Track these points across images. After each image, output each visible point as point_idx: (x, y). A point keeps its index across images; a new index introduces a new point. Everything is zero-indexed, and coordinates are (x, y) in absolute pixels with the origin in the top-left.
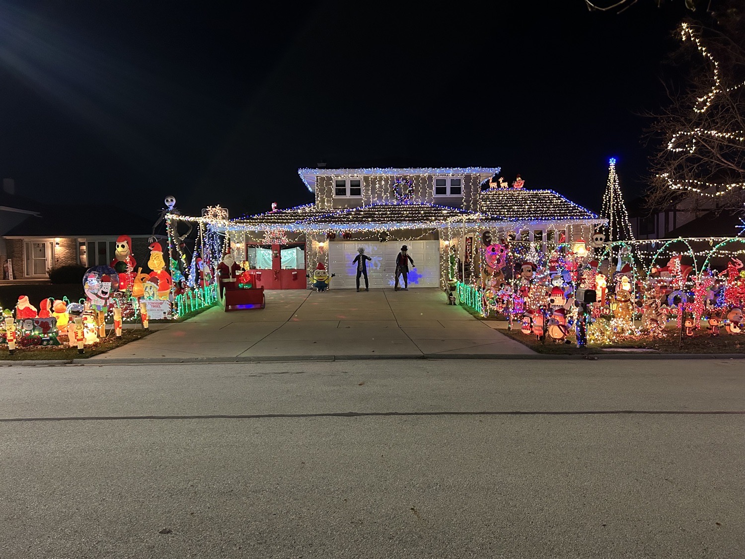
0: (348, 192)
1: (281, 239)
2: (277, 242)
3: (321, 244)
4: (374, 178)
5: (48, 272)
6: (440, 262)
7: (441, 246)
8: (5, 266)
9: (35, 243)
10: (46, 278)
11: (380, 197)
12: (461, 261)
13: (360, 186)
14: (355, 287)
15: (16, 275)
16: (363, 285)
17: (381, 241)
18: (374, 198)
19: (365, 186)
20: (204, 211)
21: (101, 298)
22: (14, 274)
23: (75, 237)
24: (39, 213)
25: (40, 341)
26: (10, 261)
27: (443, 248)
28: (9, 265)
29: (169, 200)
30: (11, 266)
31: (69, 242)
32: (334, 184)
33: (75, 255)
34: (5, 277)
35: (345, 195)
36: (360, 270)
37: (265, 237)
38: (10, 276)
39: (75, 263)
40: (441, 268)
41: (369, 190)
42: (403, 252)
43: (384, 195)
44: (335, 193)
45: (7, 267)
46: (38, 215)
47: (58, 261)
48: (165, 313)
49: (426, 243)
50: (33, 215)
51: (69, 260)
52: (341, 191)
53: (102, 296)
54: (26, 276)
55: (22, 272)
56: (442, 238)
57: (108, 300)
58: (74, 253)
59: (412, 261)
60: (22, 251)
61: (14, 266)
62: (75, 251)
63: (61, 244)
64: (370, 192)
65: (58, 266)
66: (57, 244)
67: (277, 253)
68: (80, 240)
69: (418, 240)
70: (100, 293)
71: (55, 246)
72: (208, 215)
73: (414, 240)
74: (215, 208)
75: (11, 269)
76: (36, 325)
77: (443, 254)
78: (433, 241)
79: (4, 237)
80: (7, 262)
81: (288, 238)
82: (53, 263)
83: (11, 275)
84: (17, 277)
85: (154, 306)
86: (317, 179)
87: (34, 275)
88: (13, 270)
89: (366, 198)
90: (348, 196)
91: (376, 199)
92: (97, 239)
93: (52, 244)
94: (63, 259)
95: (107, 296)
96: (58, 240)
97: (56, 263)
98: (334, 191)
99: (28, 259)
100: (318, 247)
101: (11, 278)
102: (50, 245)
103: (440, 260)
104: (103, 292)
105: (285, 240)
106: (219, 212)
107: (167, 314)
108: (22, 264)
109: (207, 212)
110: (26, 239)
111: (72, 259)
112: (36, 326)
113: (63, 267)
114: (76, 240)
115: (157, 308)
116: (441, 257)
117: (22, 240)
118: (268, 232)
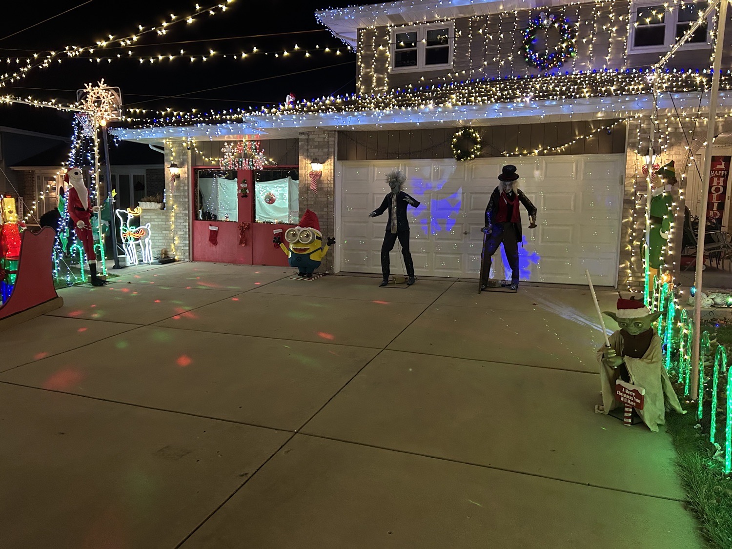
0: (421, 57)
1: (253, 158)
2: (246, 165)
3: (317, 167)
4: (480, 21)
6: (624, 218)
7: (630, 171)
12: (693, 214)
13: (446, 43)
14: (379, 269)
16: (398, 267)
17: (459, 159)
19: (459, 41)
20: (81, 94)
27: (634, 176)
32: (392, 42)
35: (416, 65)
36: (393, 232)
37: (224, 153)
40: (624, 234)
41: (466, 49)
42: (504, 186)
44: (393, 63)
49: (586, 163)
50: (64, 141)
52: (406, 57)
56: (634, 146)
59: (532, 210)
64: (468, 54)
67: (245, 189)
69: (562, 153)
72: (87, 102)
73: (550, 153)
74: (97, 88)
77: (635, 194)
78: (608, 157)
81: (267, 154)
86: (359, 35)
89: (458, 68)
90: (421, 65)
98: (391, 59)
100: (310, 172)
103: (625, 210)
105: (261, 161)
106: (104, 95)
109: (84, 96)
116: (629, 203)
118: (229, 142)
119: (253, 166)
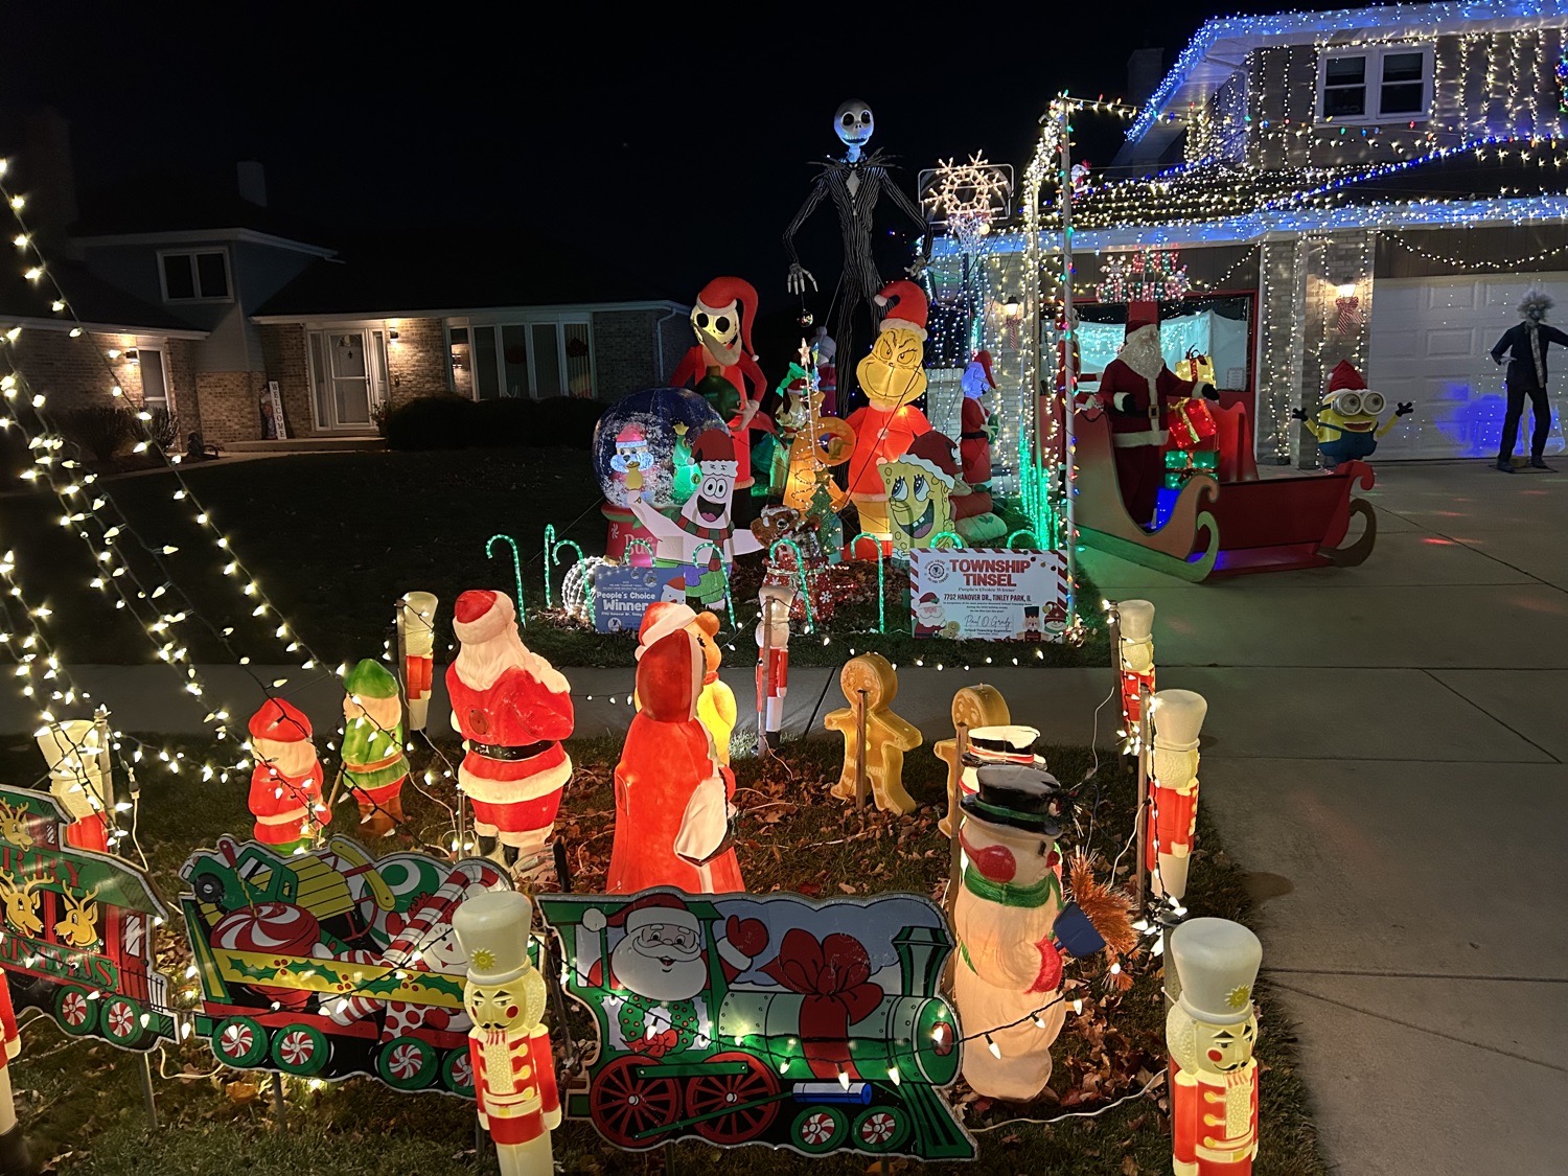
0: (1373, 99)
1: (1164, 281)
3: (1346, 291)
4: (1480, 42)
5: (375, 417)
8: (263, 401)
9: (333, 333)
10: (371, 433)
11: (1497, 115)
13: (1419, 77)
15: (294, 426)
18: (1473, 117)
19: (1444, 75)
20: (927, 177)
21: (698, 531)
22: (287, 422)
23: (440, 314)
24: (335, 253)
25: (771, 1110)
26: (275, 388)
28: (274, 398)
29: (858, 118)
30: (279, 402)
31: (424, 330)
32: (1320, 75)
33: (441, 368)
34: (267, 432)
35: (1362, 112)
37: (1106, 275)
38: (278, 430)
39: (443, 389)
41: (1454, 89)
43: (1515, 104)
44: (1321, 109)
45: (269, 403)
46: (334, 257)
47: (398, 384)
48: (1032, 612)
50: (322, 258)
51: (428, 382)
52: (1344, 100)
53: (701, 522)
54: (319, 428)
55: (308, 418)
57: (726, 542)
58: (441, 361)
60: (302, 358)
61: (286, 400)
62: (440, 354)
63: (403, 334)
64: (1459, 97)
65: (403, 398)
66: (395, 336)
68: (454, 322)
70: (690, 511)
71: (388, 342)
72: (941, 192)
74: (968, 164)
75: (280, 410)
76: (737, 959)
79: (256, 318)
80: (269, 390)
81: (1191, 274)
82: (385, 391)
83: (281, 427)
84: (296, 433)
85: (979, 581)
87: (338, 426)
88: (284, 412)
89: (1441, 120)
90: (1372, 115)
91: (1483, 120)
92: (499, 318)
93: (379, 335)
94: (410, 378)
95: (722, 523)
96: (396, 324)
97: (395, 389)
98: (1318, 101)
99: (320, 380)
100: (1333, 299)
101: (281, 435)
102: (373, 340)
104: (704, 506)
105: (1179, 284)
106: (978, 179)
107: (1042, 616)
108: (307, 396)
110: (312, 323)
111: (436, 378)
112: (731, 974)
113: (417, 401)
114: (440, 322)
115: (996, 590)
117: (300, 328)
118: (1117, 256)
119: (1164, 293)
